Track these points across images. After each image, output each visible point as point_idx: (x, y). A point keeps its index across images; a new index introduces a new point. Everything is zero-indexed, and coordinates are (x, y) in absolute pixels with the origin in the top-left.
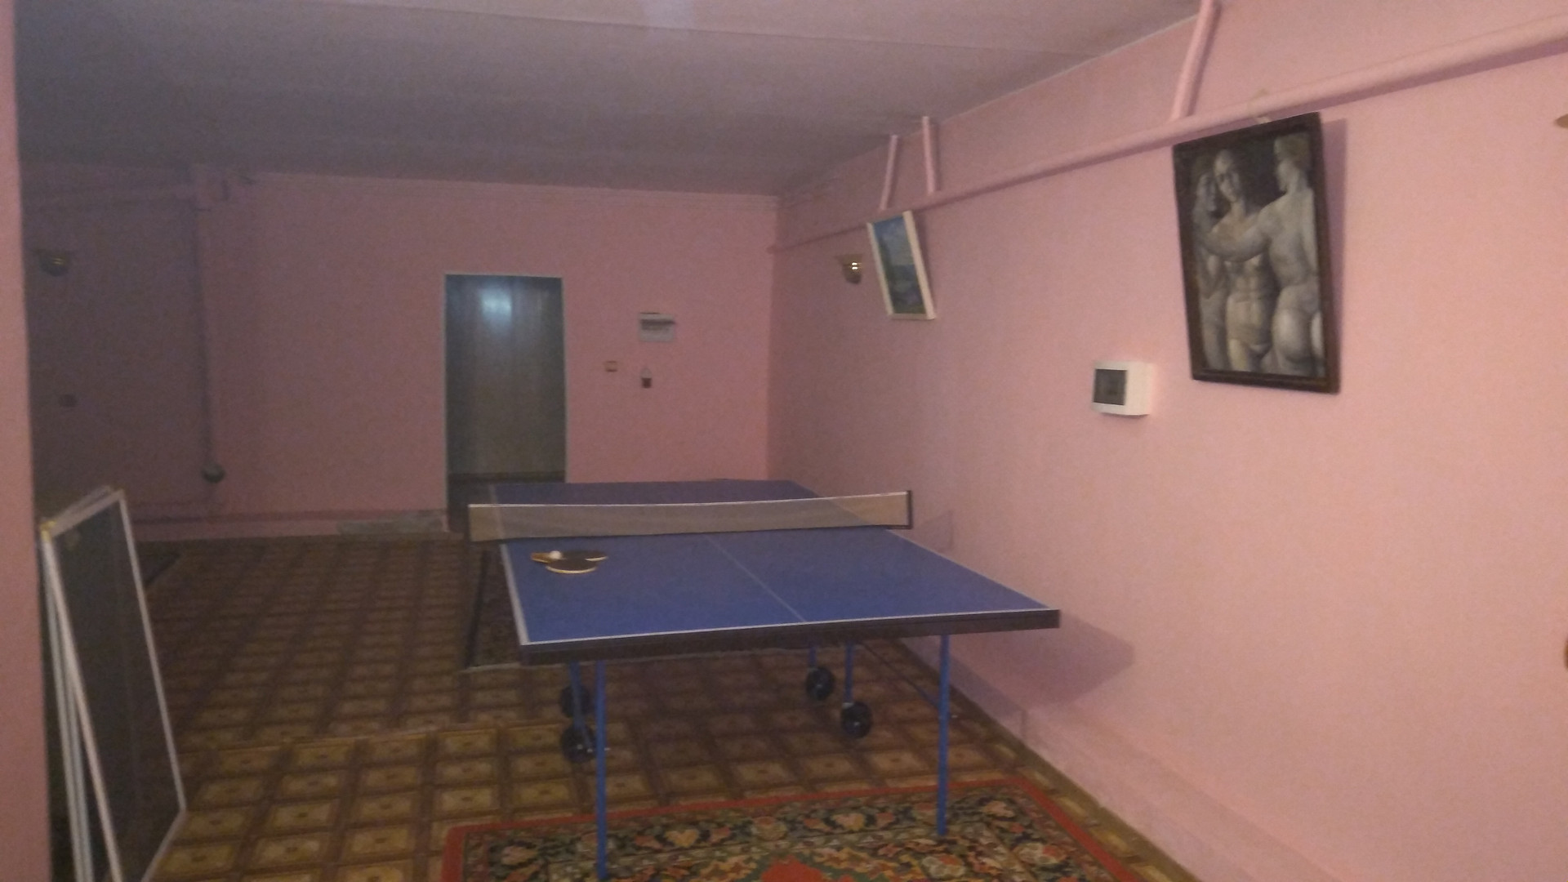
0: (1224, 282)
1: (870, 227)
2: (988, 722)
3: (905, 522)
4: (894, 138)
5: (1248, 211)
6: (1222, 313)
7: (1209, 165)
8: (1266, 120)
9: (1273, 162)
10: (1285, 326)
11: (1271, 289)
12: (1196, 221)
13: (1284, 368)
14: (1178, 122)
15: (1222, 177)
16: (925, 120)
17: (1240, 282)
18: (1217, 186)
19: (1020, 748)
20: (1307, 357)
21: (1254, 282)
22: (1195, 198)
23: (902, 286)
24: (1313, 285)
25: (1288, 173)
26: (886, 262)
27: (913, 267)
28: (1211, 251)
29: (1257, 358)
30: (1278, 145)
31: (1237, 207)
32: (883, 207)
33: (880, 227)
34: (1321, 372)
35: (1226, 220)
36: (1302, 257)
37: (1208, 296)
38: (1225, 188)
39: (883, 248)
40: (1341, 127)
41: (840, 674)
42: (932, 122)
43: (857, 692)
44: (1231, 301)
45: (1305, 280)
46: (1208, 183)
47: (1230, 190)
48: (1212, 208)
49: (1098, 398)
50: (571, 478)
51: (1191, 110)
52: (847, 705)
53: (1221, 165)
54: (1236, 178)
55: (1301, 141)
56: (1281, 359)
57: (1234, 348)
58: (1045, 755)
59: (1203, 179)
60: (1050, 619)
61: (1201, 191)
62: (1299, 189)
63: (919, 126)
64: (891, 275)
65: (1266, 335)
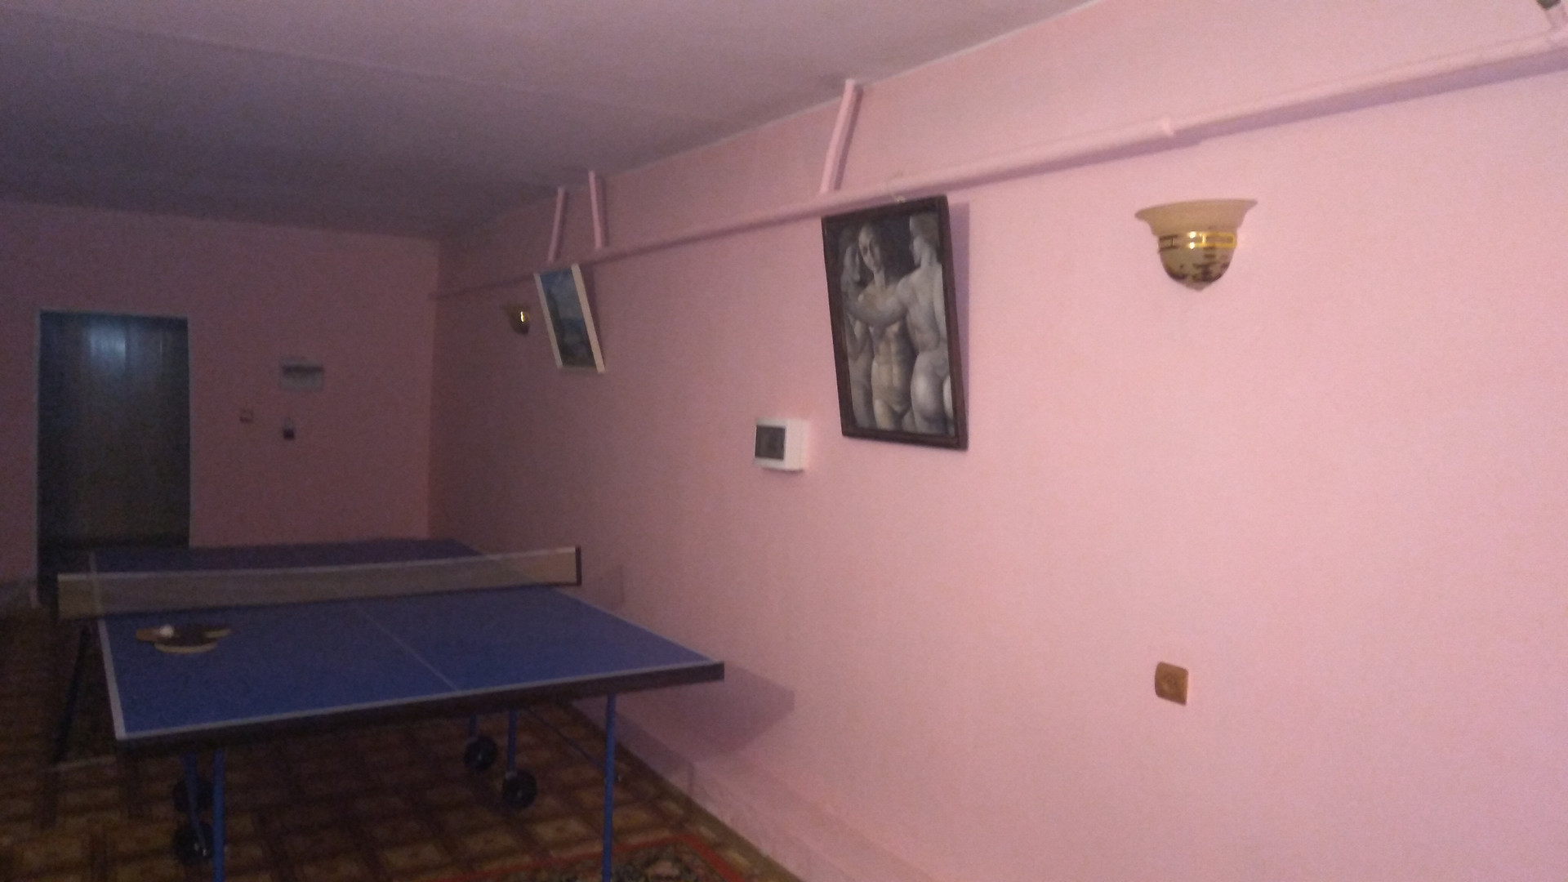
0: (869, 347)
1: (538, 279)
2: (656, 779)
3: (574, 580)
4: (561, 191)
5: (887, 282)
6: (868, 376)
7: (854, 239)
8: (902, 199)
9: (908, 239)
10: (921, 387)
11: (909, 354)
12: (843, 289)
13: (921, 427)
14: (826, 196)
15: (865, 249)
16: (592, 176)
17: (882, 347)
18: (861, 259)
19: (688, 804)
20: (939, 417)
21: (894, 348)
22: (842, 267)
23: (570, 339)
24: (945, 352)
25: (921, 249)
26: (555, 313)
27: (583, 321)
28: (856, 318)
29: (898, 417)
30: (912, 222)
31: (879, 278)
32: (551, 257)
33: (548, 280)
34: (952, 430)
35: (870, 289)
36: (934, 326)
37: (856, 359)
38: (868, 259)
39: (550, 297)
40: (965, 210)
41: (502, 742)
42: (597, 177)
43: (522, 759)
44: (875, 364)
45: (937, 346)
46: (853, 256)
47: (873, 262)
48: (857, 277)
49: (759, 453)
50: (194, 542)
51: (838, 184)
52: (508, 775)
53: (864, 238)
54: (877, 250)
55: (931, 220)
56: (918, 420)
57: (879, 407)
58: (712, 809)
59: (849, 251)
60: (715, 672)
61: (847, 261)
62: (930, 264)
63: (587, 181)
64: (560, 326)
65: (906, 395)
